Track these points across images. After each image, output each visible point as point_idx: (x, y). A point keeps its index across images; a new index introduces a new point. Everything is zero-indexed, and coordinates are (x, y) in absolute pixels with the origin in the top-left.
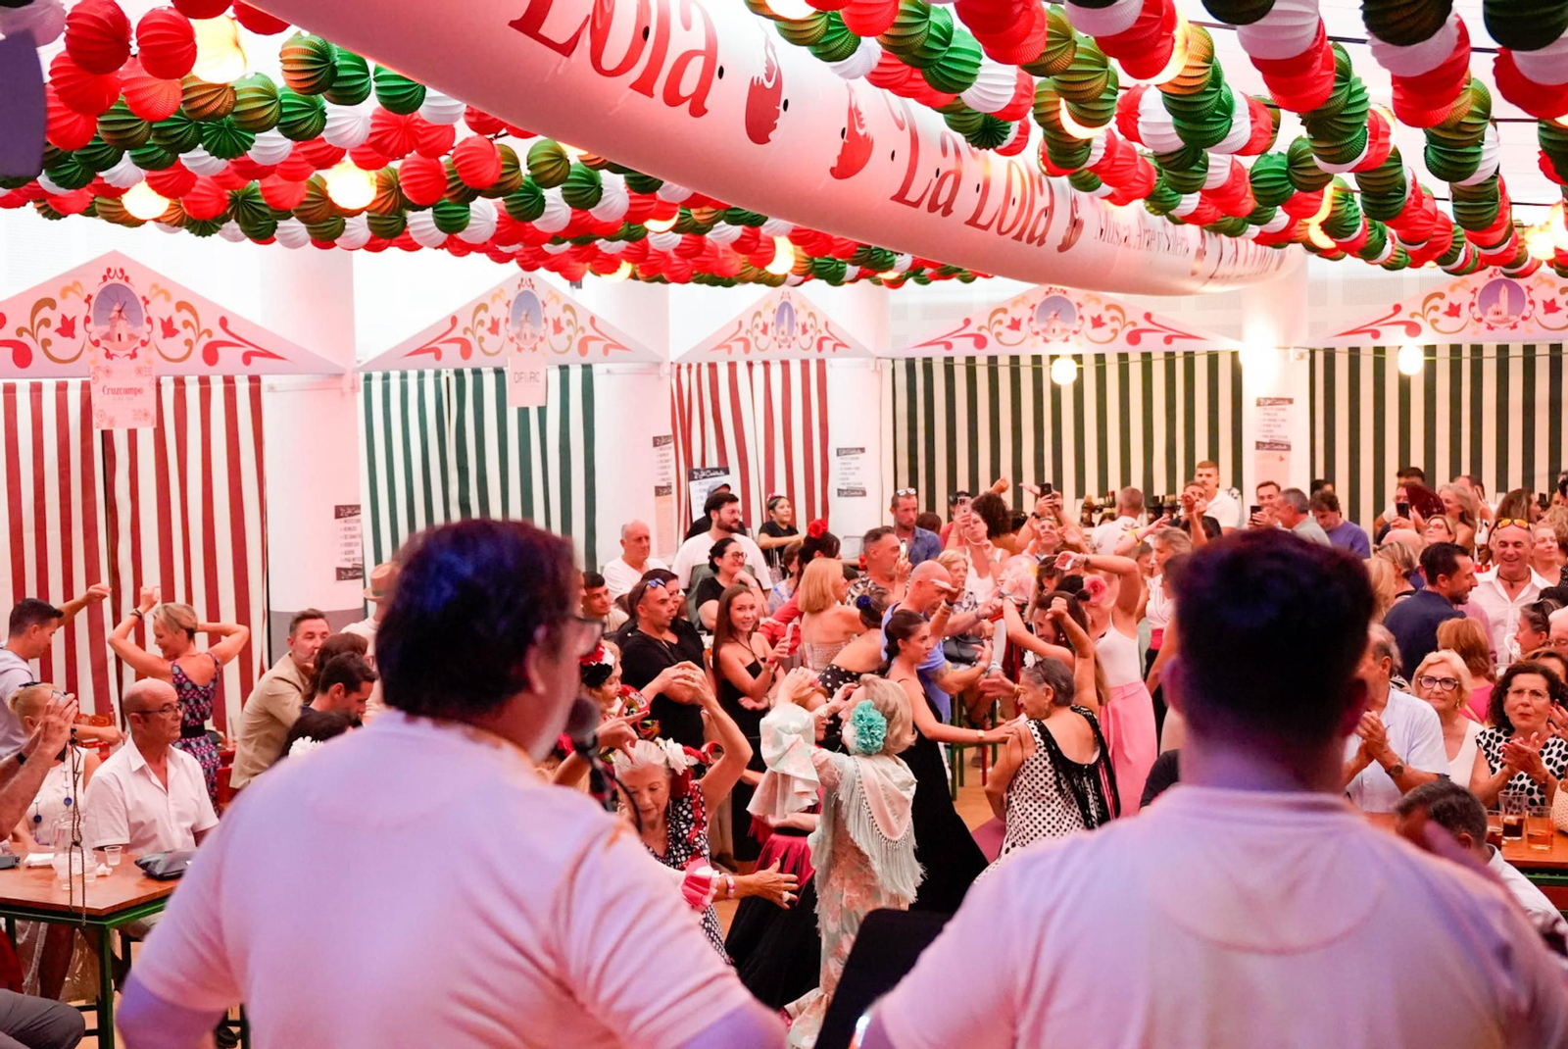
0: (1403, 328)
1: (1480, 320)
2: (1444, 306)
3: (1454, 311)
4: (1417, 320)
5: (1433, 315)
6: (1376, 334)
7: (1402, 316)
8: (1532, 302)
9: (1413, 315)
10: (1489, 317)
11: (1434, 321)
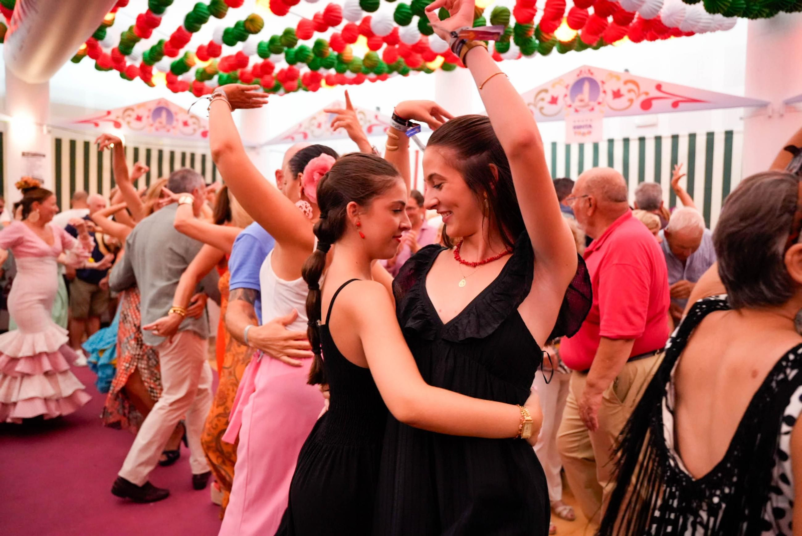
0: (111, 124)
1: (152, 125)
2: (134, 115)
3: (139, 118)
4: (120, 120)
5: (128, 119)
6: (97, 125)
7: (112, 117)
8: (177, 120)
9: (118, 117)
10: (157, 124)
11: (129, 123)
